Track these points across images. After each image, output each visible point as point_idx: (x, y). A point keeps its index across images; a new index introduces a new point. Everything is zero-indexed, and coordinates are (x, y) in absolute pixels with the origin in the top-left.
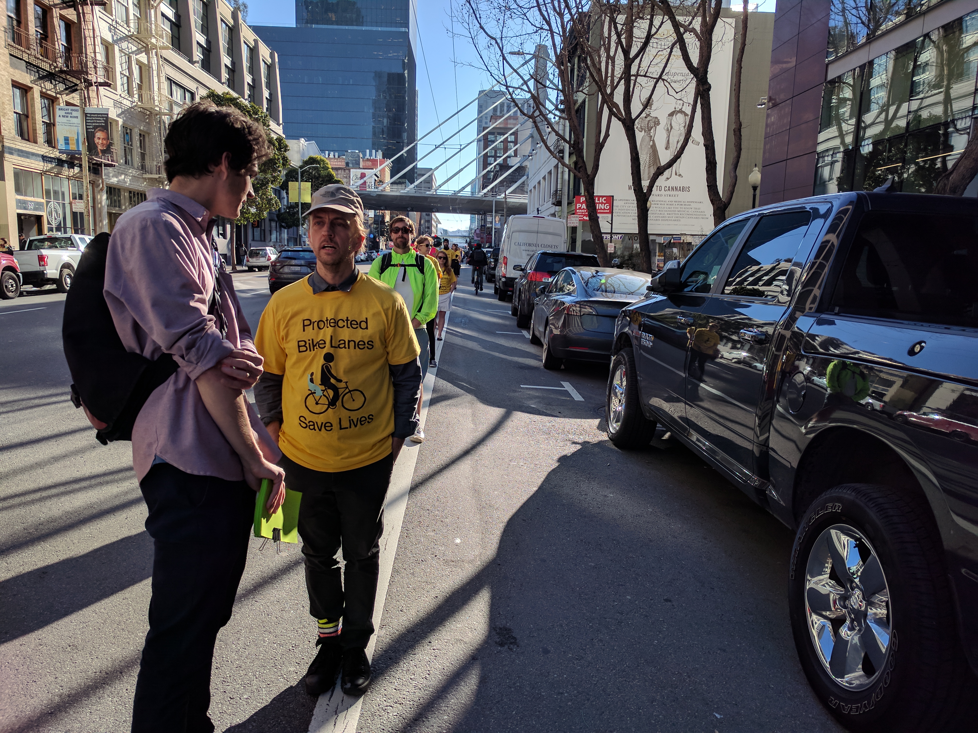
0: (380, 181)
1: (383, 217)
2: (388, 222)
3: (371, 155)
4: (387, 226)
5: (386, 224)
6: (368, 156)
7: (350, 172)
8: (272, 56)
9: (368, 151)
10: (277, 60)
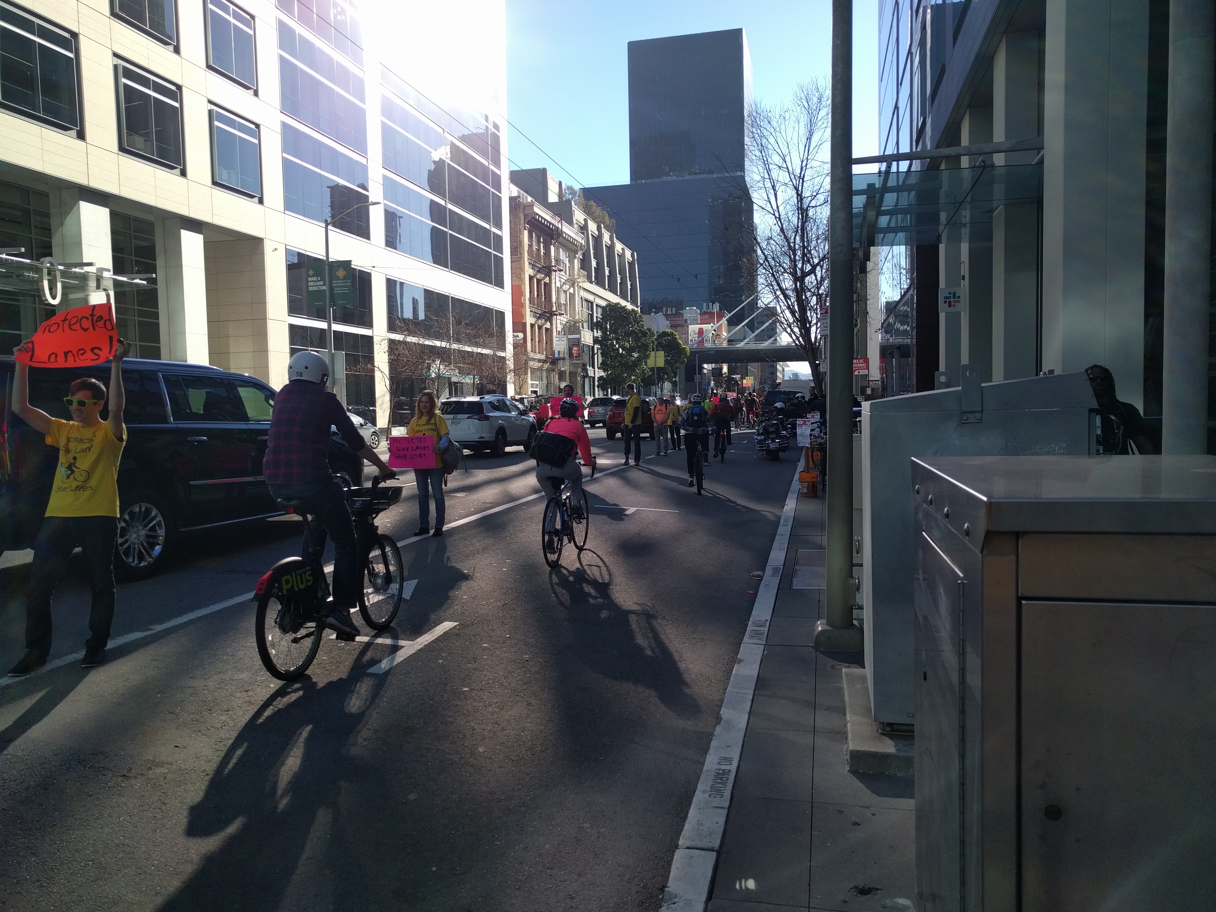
0: (718, 335)
1: (721, 369)
2: (725, 373)
3: (708, 307)
4: (724, 378)
5: (724, 376)
6: (705, 309)
7: (688, 328)
8: (632, 256)
9: (705, 304)
10: (636, 258)
